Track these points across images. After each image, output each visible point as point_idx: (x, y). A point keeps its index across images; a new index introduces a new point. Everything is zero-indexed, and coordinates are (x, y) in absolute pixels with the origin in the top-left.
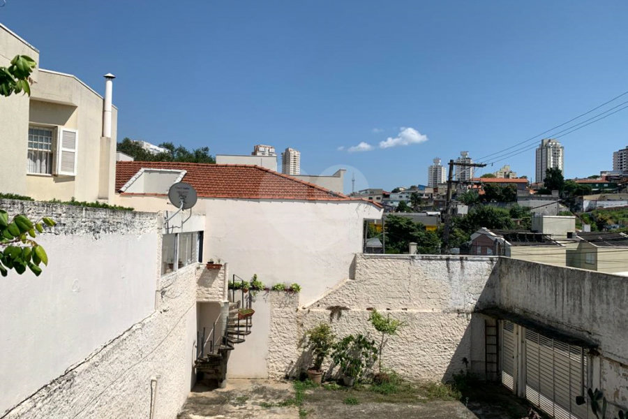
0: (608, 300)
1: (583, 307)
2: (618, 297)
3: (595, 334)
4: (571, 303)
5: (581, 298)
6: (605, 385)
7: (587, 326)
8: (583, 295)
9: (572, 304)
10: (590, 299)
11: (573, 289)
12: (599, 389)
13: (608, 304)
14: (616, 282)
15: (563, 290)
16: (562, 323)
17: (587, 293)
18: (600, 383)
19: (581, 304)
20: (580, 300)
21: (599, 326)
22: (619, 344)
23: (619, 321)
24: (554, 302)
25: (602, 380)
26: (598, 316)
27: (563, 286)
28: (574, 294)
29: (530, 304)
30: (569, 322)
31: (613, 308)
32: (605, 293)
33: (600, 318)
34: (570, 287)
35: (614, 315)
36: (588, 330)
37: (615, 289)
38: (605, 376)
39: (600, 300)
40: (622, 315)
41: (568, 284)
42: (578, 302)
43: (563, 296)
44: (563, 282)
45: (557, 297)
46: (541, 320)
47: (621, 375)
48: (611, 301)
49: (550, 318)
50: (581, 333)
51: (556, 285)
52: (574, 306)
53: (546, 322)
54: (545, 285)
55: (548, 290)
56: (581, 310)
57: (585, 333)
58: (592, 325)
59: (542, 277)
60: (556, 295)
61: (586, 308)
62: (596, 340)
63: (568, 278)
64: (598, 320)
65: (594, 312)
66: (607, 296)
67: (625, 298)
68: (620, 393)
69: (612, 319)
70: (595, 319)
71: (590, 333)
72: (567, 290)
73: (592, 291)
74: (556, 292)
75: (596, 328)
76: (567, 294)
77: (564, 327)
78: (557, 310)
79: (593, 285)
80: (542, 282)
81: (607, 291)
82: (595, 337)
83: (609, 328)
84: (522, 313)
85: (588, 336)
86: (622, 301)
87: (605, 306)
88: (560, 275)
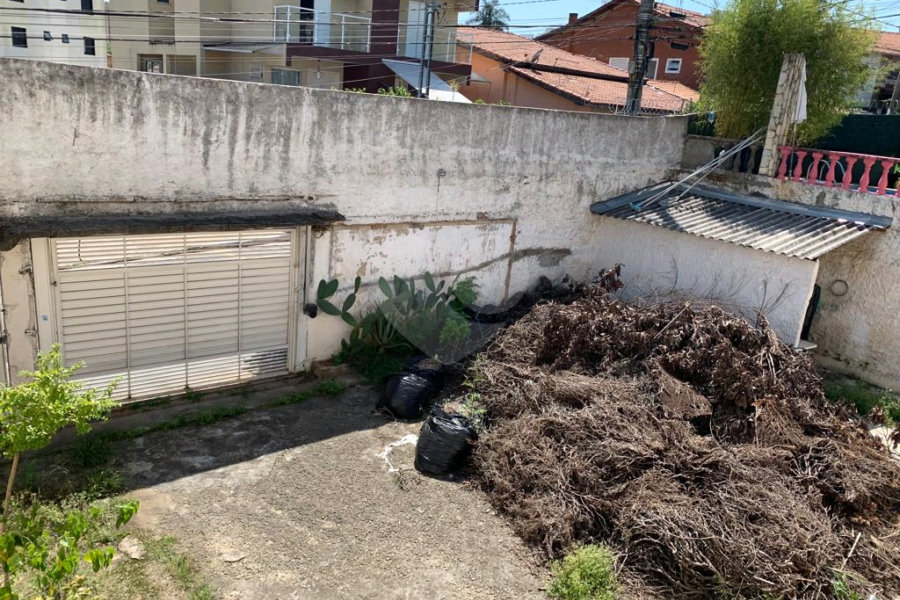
0: (350, 134)
1: (291, 155)
2: (370, 128)
3: (318, 197)
4: (258, 152)
5: (287, 139)
6: (338, 268)
7: (301, 187)
8: (293, 134)
9: (261, 154)
10: (311, 140)
11: (267, 124)
12: (327, 280)
13: (350, 141)
14: (367, 106)
15: (234, 131)
16: (232, 198)
17: (306, 128)
18: (330, 268)
19: (286, 152)
20: (287, 146)
21: (330, 182)
22: (370, 199)
23: (370, 166)
24: (200, 160)
25: (333, 264)
26: (328, 165)
27: (235, 123)
28: (269, 135)
29: (91, 179)
30: (252, 190)
31: (358, 146)
32: (345, 123)
33: (334, 167)
34: (257, 124)
35: (361, 157)
36: (306, 194)
37: (366, 116)
38: (340, 255)
39: (335, 137)
40: (375, 155)
41: (250, 117)
42: (276, 150)
43: (233, 142)
44: (235, 112)
45: (212, 148)
46: (149, 208)
47: (371, 240)
48: (356, 135)
49: (187, 196)
50: (286, 203)
51: (208, 122)
52: (267, 157)
53: (168, 209)
54: (164, 124)
55: (177, 137)
56: (286, 162)
57: (297, 202)
58: (315, 184)
59: (150, 104)
60: (207, 142)
61: (300, 154)
62: (326, 205)
63: (251, 104)
64: (330, 172)
65: (319, 160)
66: (348, 128)
67: (383, 129)
68: (368, 267)
69: (356, 163)
70: (321, 172)
71: (311, 198)
72: (248, 127)
73: (319, 124)
74: (207, 135)
75: (323, 186)
76: (248, 137)
77: (235, 205)
78: (213, 173)
79: (321, 112)
80: (152, 120)
81: (350, 120)
82: (321, 201)
83: (352, 180)
84: (45, 211)
85: (305, 205)
86: (377, 133)
87: (343, 146)
88: (223, 98)
